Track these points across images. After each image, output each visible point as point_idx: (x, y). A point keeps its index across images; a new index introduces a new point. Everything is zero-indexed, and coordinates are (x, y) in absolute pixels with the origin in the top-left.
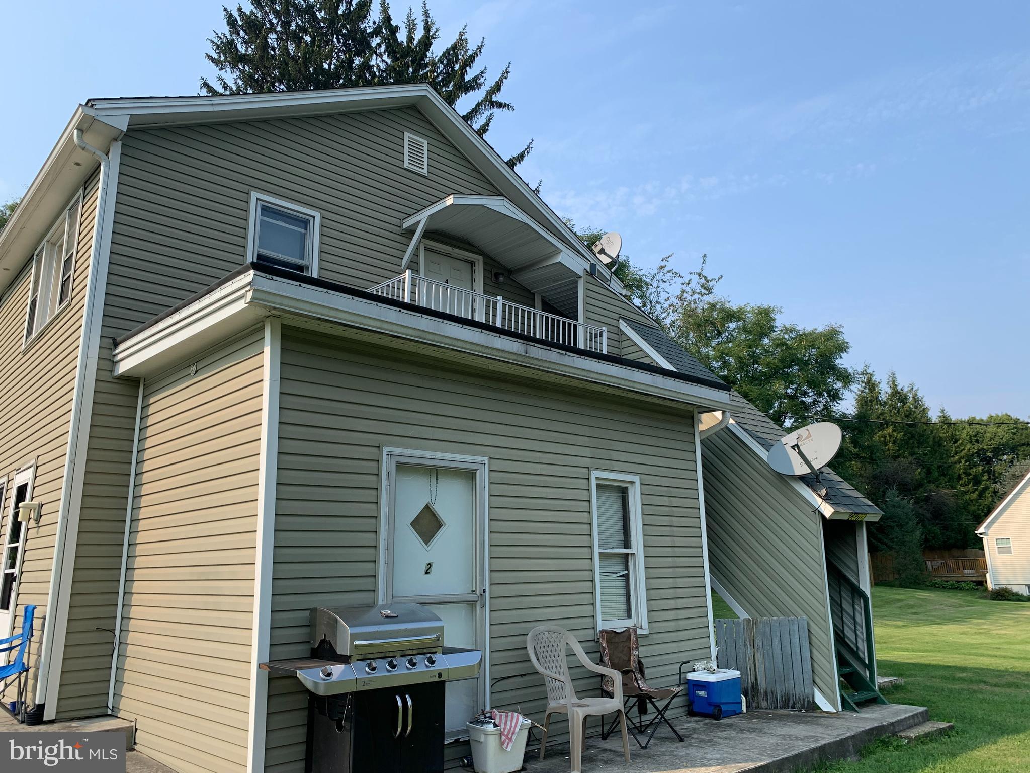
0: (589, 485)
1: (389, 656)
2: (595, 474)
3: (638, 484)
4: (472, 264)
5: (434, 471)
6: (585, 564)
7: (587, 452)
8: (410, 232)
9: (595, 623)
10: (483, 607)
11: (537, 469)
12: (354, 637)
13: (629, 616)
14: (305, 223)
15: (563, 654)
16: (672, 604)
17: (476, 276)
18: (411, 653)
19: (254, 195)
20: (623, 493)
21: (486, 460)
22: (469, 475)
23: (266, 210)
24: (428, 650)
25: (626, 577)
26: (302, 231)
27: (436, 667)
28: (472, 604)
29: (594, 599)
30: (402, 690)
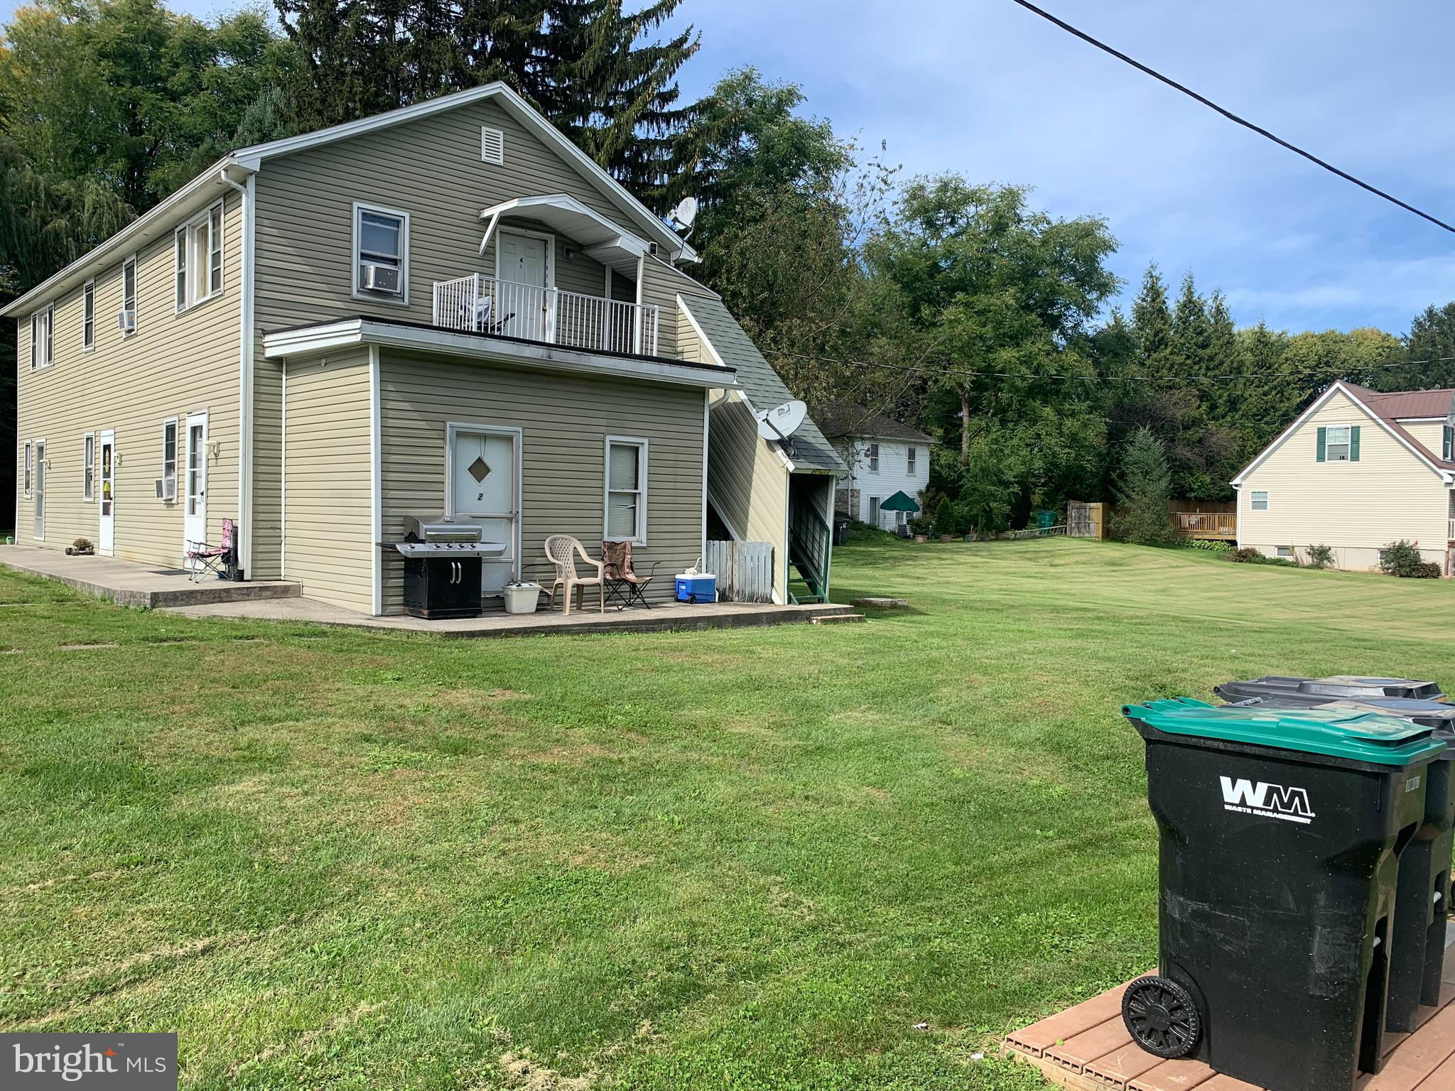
0: (604, 445)
1: (448, 540)
2: (609, 438)
3: (646, 445)
4: (546, 241)
5: (484, 437)
6: (598, 499)
7: (604, 422)
8: (489, 219)
9: (603, 537)
10: (517, 521)
11: (561, 435)
12: (427, 530)
13: (634, 535)
14: (397, 223)
15: (571, 553)
16: (670, 528)
17: (548, 253)
18: (461, 540)
19: (356, 204)
20: (636, 450)
21: (520, 430)
22: (509, 439)
23: (366, 216)
24: (473, 540)
25: (634, 508)
26: (396, 229)
27: (475, 550)
28: (510, 519)
29: (603, 521)
30: (456, 560)
